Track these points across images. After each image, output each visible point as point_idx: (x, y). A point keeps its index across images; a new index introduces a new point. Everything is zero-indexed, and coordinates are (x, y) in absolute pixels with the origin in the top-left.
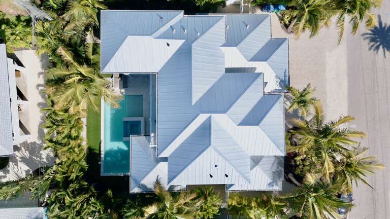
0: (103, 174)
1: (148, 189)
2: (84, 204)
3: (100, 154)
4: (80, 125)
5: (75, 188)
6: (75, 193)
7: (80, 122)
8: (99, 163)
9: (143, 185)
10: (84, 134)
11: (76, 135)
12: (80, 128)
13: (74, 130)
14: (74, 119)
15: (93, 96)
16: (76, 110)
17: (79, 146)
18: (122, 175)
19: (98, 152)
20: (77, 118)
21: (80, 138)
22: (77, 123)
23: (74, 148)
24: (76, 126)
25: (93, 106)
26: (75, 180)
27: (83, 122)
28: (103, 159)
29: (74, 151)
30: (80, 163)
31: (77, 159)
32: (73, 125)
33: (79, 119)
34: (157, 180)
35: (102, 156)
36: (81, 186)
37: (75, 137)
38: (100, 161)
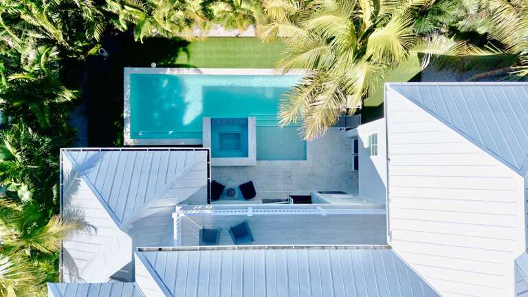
0: (129, 72)
1: (69, 195)
2: (38, 32)
3: (173, 66)
4: (238, 23)
5: (82, 12)
6: (71, 12)
7: (245, 23)
8: (154, 65)
9: (77, 183)
10: (218, 30)
11: (215, 13)
12: (231, 23)
13: (228, 9)
14: (252, 9)
15: (313, 58)
16: (274, 13)
17: (189, 22)
18: (125, 115)
19: (178, 62)
20: (255, 16)
21: (208, 23)
22: (244, 16)
23: (184, 10)
24: (237, 14)
25: (290, 59)
26: (104, 12)
27: (245, 30)
28: (162, 73)
29: (176, 9)
30: (147, 24)
31: (157, 15)
32: (238, 7)
33: (254, 21)
34: (86, 224)
35: (168, 71)
36: (91, 26)
37: (211, 11)
38: (157, 67)
